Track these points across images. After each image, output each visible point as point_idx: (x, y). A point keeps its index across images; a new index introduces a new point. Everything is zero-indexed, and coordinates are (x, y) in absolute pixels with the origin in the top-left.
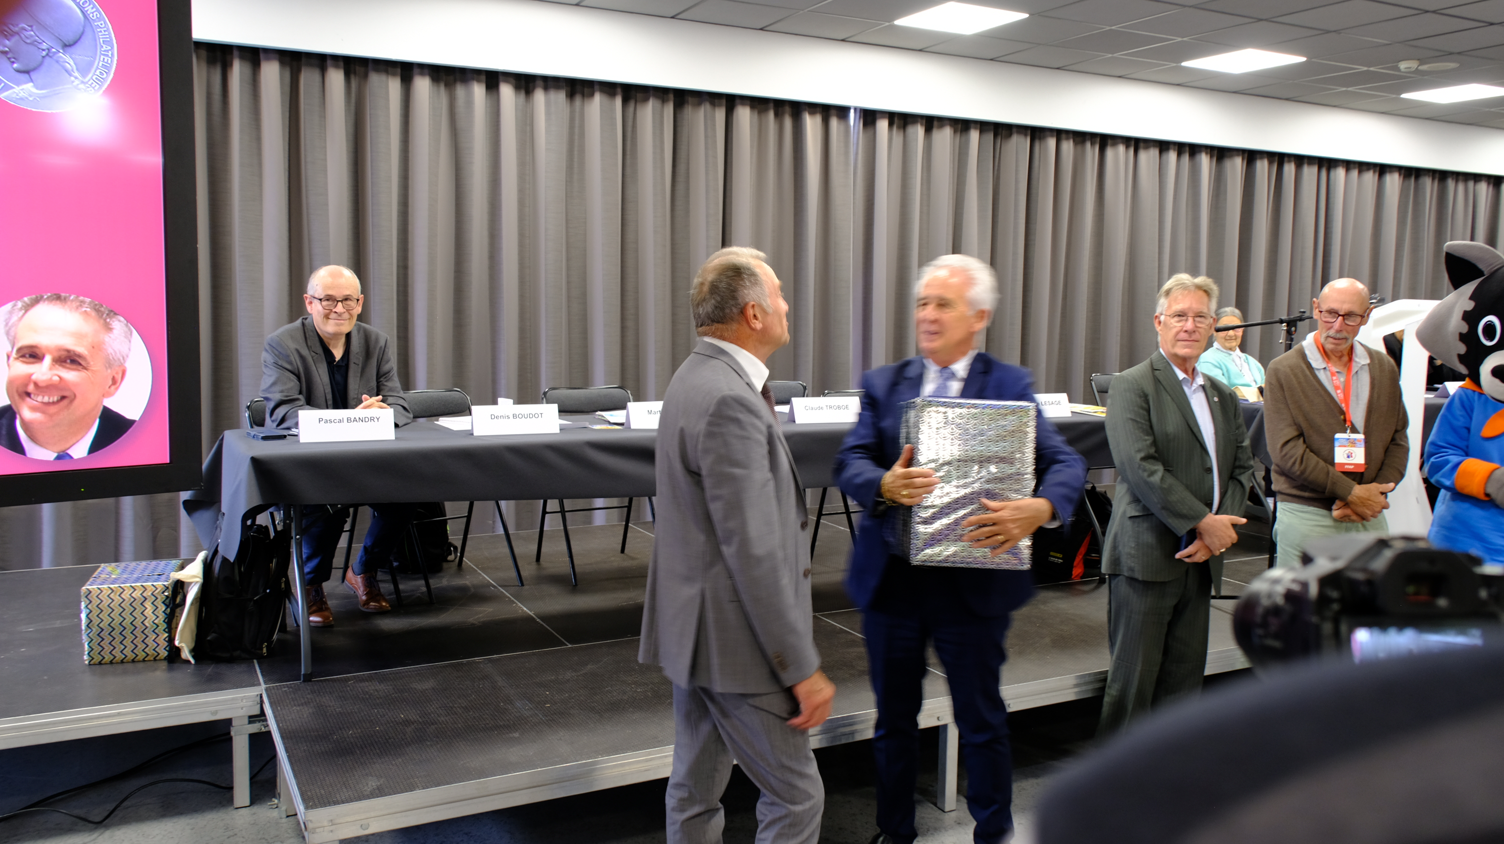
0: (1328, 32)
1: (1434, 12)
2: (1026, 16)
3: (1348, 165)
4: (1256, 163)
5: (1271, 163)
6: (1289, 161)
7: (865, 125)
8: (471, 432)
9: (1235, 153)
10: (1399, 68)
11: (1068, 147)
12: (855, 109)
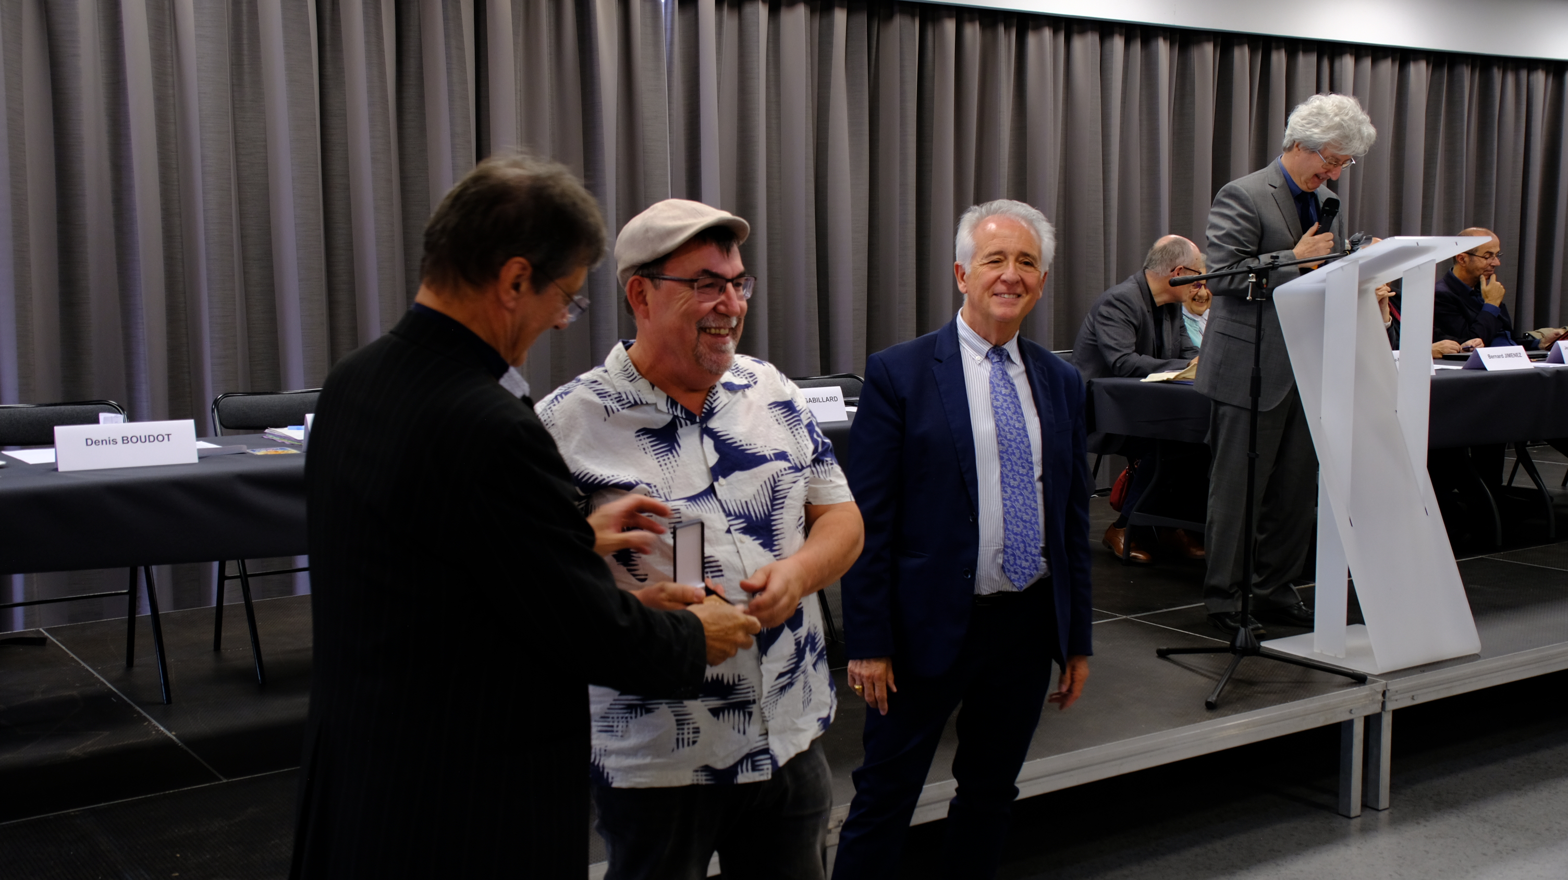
3: (1359, 51)
4: (1233, 50)
5: (1253, 51)
6: (1278, 48)
8: (55, 467)
11: (973, 32)
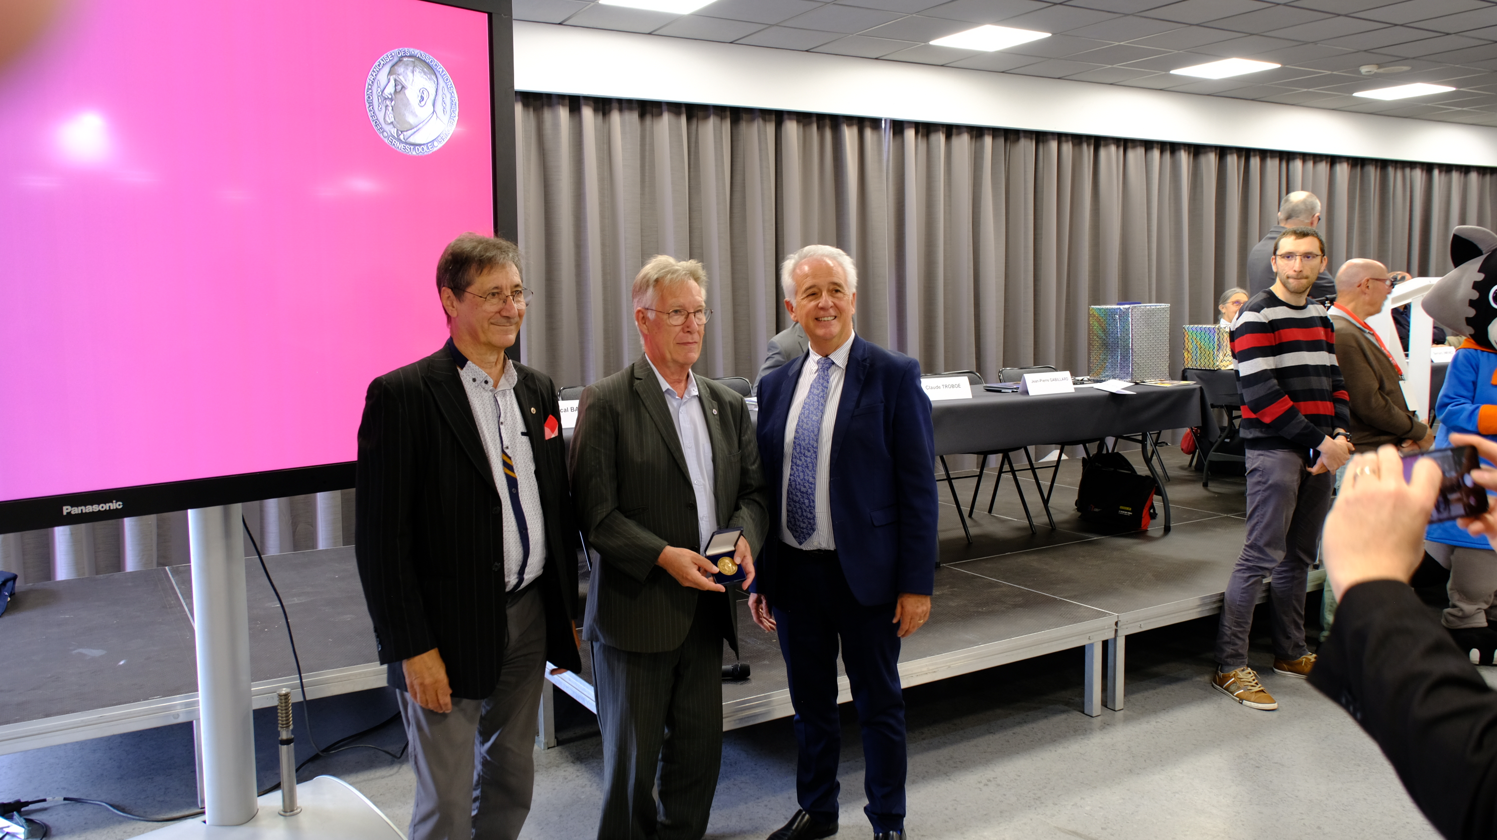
0: (1307, 43)
1: (1402, 25)
2: (1049, 35)
3: (1305, 157)
4: (1227, 158)
5: (1239, 157)
6: (1255, 156)
7: (894, 134)
9: (1209, 149)
10: (1360, 71)
11: (1068, 148)
12: (886, 120)
